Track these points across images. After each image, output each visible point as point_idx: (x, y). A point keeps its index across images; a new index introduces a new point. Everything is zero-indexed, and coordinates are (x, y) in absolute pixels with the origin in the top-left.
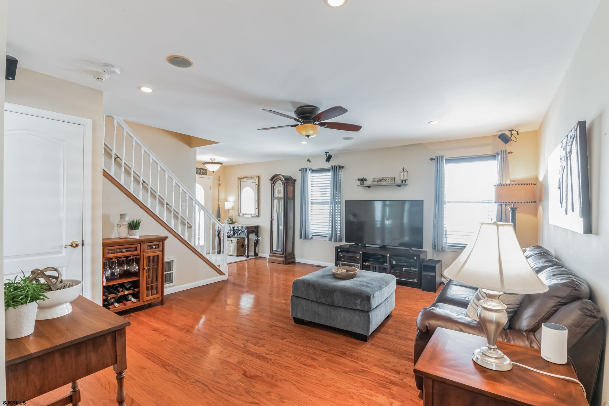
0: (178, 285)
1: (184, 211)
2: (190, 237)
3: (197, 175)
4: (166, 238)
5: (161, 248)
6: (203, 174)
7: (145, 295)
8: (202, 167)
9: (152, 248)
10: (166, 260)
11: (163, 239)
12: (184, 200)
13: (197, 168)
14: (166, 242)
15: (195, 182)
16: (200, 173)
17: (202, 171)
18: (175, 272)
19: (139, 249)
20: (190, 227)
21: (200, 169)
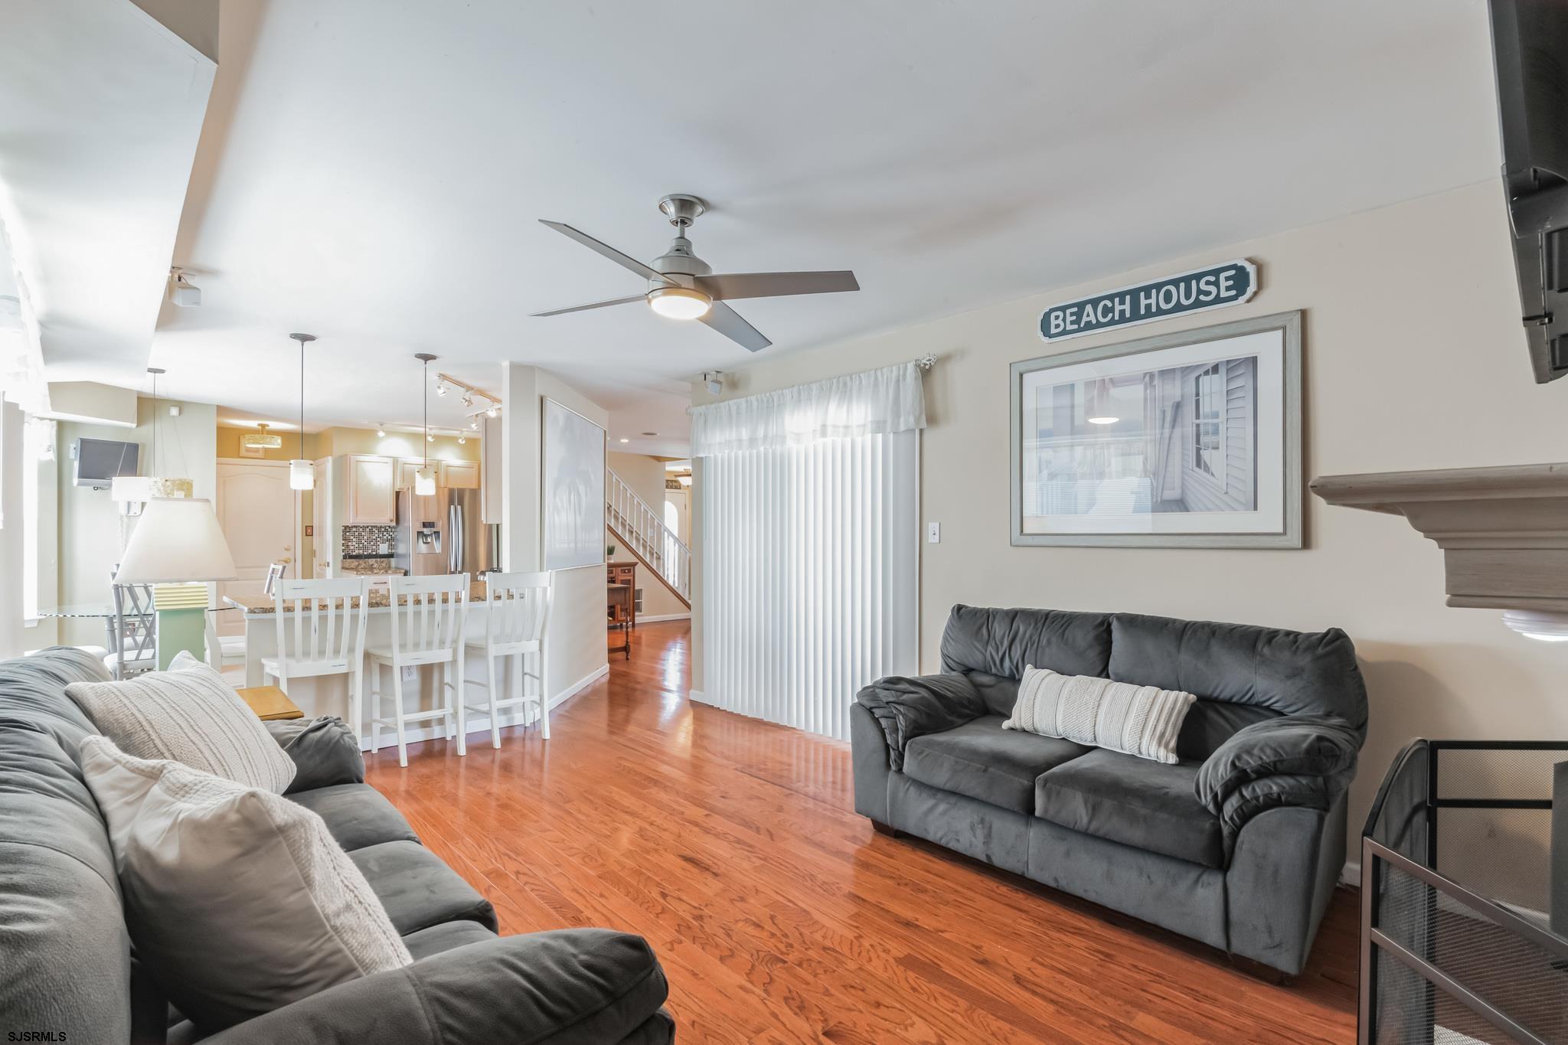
0: (646, 616)
1: (652, 538)
2: (658, 566)
3: (667, 490)
4: (636, 564)
5: (632, 573)
6: (676, 488)
7: (619, 616)
8: (674, 478)
9: (625, 572)
10: (636, 588)
11: (634, 565)
12: (652, 527)
13: (667, 481)
14: (636, 567)
15: (663, 499)
16: (672, 488)
17: (673, 484)
18: (644, 601)
19: (614, 572)
20: (658, 558)
21: (672, 481)
